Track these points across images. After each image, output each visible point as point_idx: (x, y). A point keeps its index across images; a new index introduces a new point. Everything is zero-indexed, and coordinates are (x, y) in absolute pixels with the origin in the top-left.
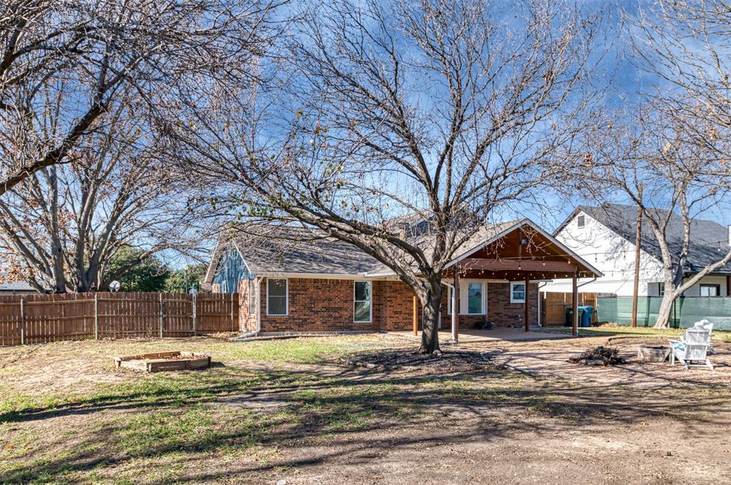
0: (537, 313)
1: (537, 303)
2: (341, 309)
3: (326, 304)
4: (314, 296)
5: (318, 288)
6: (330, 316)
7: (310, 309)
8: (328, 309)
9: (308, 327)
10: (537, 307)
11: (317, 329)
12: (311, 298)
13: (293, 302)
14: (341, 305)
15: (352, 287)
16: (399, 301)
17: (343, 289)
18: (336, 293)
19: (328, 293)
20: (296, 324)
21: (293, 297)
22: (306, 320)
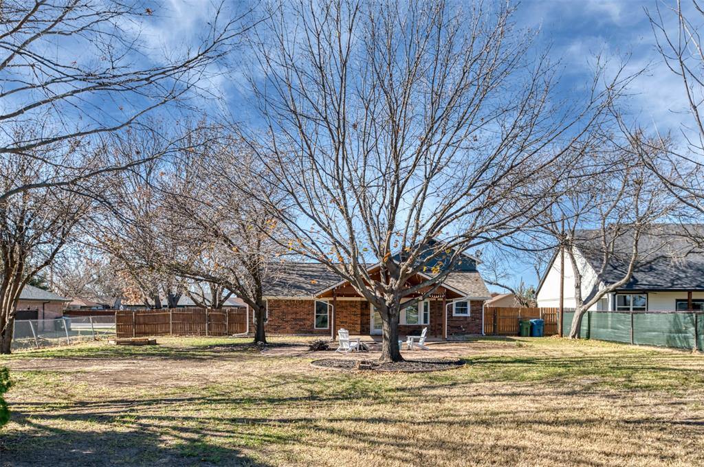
0: (482, 324)
1: (482, 317)
2: (304, 319)
3: (294, 316)
4: (285, 311)
5: (288, 305)
6: (297, 324)
7: (282, 319)
8: (295, 319)
9: (281, 331)
10: (482, 319)
11: (288, 333)
12: (283, 312)
13: (270, 315)
14: (304, 316)
15: (313, 305)
16: (345, 314)
17: (306, 306)
18: (301, 309)
19: (295, 309)
20: (273, 329)
21: (270, 311)
22: (279, 326)
